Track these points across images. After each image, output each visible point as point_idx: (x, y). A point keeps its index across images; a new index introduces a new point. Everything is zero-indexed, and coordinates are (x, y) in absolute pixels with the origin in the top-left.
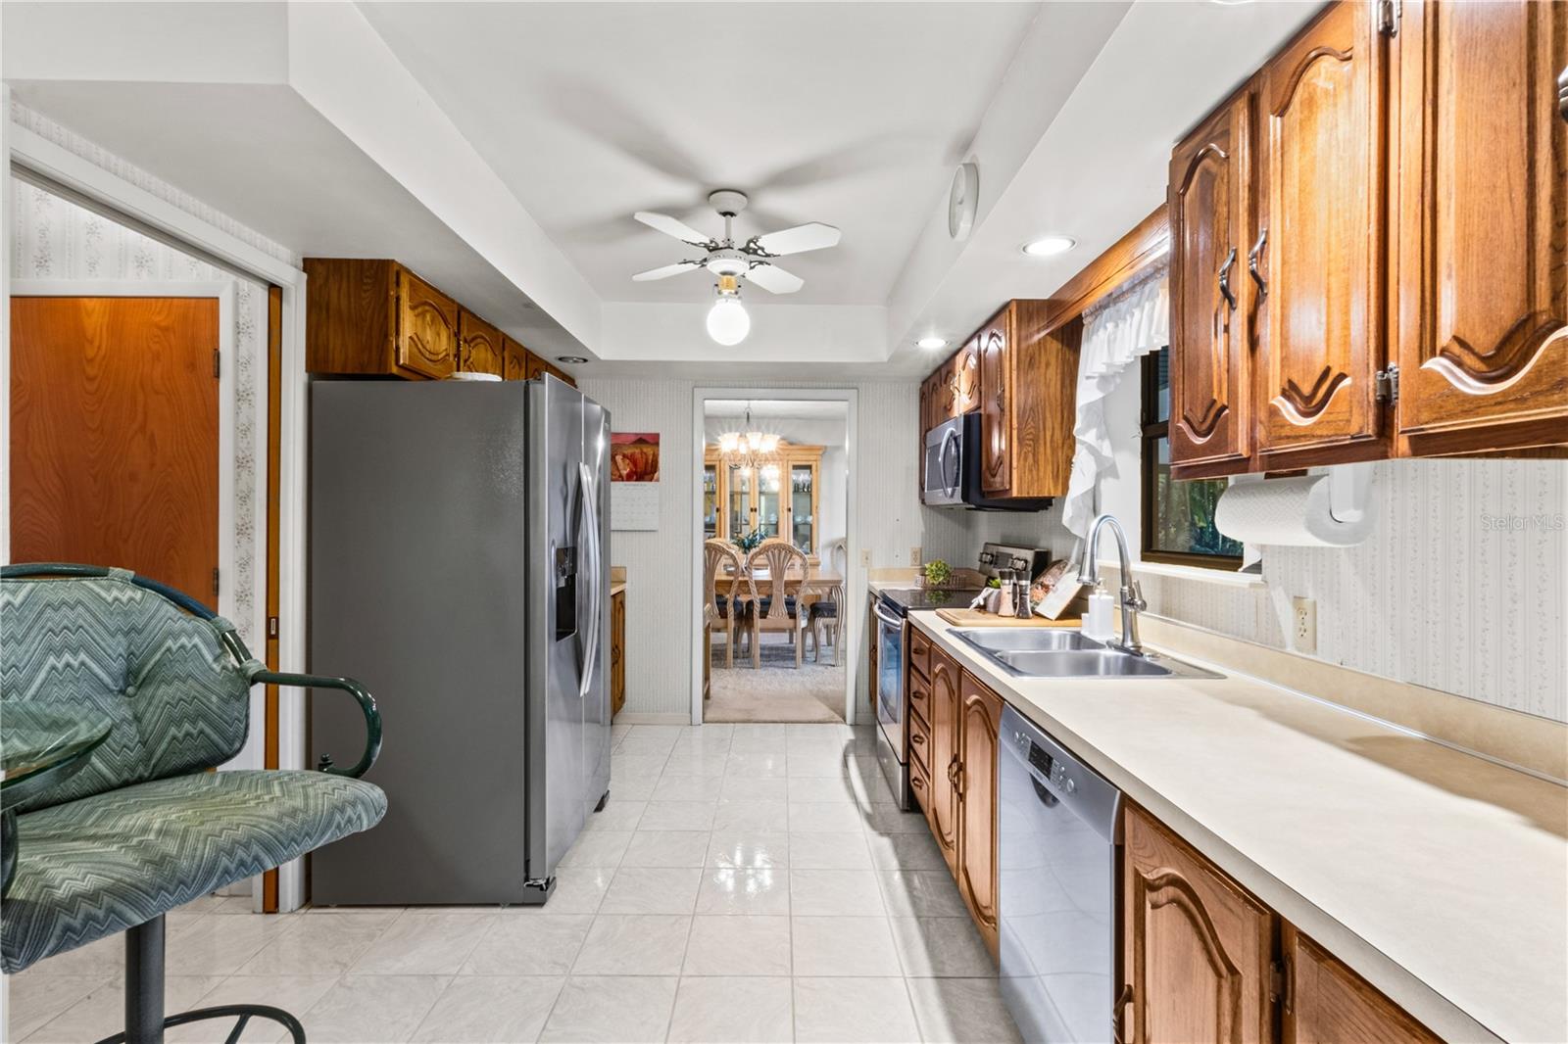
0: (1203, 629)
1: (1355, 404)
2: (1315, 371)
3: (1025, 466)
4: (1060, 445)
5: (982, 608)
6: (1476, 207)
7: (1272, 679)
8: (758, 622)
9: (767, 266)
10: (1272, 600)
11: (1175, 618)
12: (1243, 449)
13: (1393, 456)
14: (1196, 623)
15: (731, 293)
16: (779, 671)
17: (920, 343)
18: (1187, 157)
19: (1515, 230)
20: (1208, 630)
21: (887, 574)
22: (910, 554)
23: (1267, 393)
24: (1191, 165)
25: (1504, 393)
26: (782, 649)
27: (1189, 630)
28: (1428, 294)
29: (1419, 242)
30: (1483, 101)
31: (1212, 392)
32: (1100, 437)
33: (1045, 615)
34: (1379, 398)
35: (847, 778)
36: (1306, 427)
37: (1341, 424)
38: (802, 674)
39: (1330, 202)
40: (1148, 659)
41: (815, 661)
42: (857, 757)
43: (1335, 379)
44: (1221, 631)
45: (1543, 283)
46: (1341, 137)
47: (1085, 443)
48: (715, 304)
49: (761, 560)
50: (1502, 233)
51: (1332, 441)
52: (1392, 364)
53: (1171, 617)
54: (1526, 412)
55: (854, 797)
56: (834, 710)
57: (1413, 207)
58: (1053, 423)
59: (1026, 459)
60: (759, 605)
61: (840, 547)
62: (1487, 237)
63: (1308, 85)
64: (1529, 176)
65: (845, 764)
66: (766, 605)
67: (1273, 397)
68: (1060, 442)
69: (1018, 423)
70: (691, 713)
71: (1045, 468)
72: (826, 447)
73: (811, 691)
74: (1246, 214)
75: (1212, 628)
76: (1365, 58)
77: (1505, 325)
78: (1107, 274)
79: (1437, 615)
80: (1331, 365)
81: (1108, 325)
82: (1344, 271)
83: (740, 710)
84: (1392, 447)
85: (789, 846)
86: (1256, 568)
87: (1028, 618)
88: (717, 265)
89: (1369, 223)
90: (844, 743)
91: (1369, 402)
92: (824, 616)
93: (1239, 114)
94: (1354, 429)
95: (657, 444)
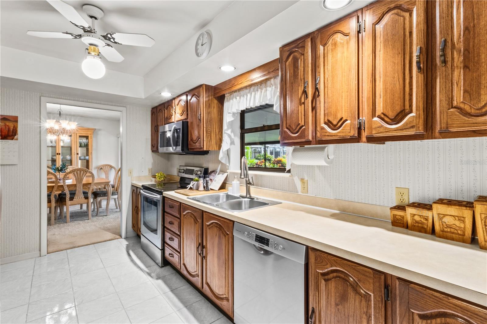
0: (270, 189)
1: (352, 127)
2: (338, 118)
3: (208, 140)
4: (218, 134)
5: (191, 188)
6: (389, 82)
7: (294, 201)
8: (68, 202)
9: (111, 47)
10: (294, 180)
11: (260, 187)
12: (310, 138)
13: (361, 142)
14: (268, 188)
15: (95, 54)
16: (81, 222)
17: (162, 94)
18: (288, 51)
19: (400, 89)
20: (272, 190)
21: (139, 178)
22: (147, 170)
23: (320, 123)
24: (289, 54)
25: (397, 128)
26: (78, 212)
27: (265, 190)
28: (374, 101)
29: (372, 87)
30: (391, 56)
31: (299, 121)
32: (231, 132)
33: (214, 189)
34: (359, 127)
35: (132, 261)
36: (335, 133)
37: (347, 133)
38: (93, 221)
39: (342, 73)
40: (256, 200)
41: (97, 215)
42: (133, 251)
43: (344, 121)
44: (276, 189)
45: (407, 102)
46: (345, 56)
47: (227, 133)
48: (86, 58)
49: (71, 175)
50: (396, 89)
51: (344, 137)
52: (361, 118)
53: (258, 186)
54: (403, 133)
55: (139, 267)
56: (114, 234)
57: (370, 78)
58: (215, 127)
59: (208, 138)
60: (69, 195)
61: (102, 168)
62: (392, 89)
63: (334, 39)
64: (404, 76)
65: (129, 255)
66: (73, 195)
67: (322, 124)
68: (218, 133)
69: (206, 125)
70: (40, 251)
71: (214, 141)
72: (95, 129)
73: (100, 228)
74: (311, 71)
75: (273, 189)
76: (354, 37)
77: (397, 111)
78: (242, 81)
79: (342, 181)
80: (343, 117)
81: (237, 97)
82: (346, 92)
83: (67, 244)
84: (361, 140)
85: (119, 299)
86: (289, 171)
87: (209, 191)
88: (87, 40)
89: (356, 80)
90: (125, 246)
91: (356, 128)
92: (101, 196)
93: (308, 43)
94: (352, 134)
95: (17, 121)
